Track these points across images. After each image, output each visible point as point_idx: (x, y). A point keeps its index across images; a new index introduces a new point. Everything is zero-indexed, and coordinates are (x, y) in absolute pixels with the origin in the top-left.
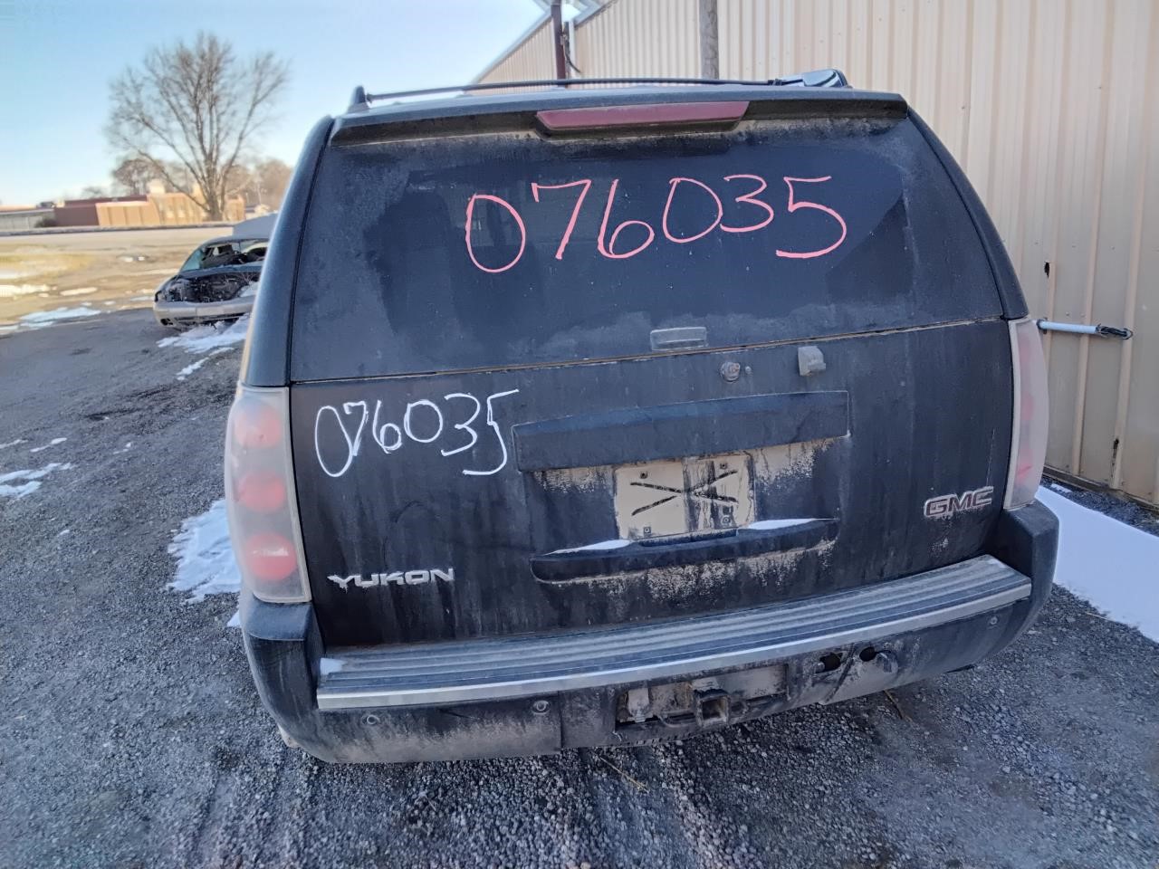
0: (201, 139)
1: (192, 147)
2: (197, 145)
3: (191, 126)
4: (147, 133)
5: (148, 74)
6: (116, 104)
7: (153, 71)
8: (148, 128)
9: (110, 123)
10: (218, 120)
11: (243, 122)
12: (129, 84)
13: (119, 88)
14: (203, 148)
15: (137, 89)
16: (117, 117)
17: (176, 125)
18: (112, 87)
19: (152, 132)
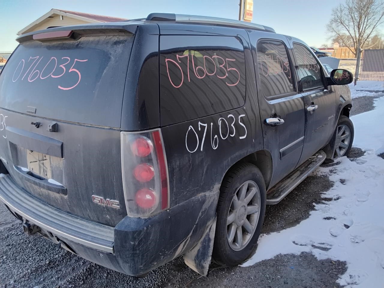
0: (359, 29)
1: (355, 31)
2: (357, 30)
3: (356, 24)
4: (341, 26)
5: (347, 6)
6: (333, 17)
7: (348, 5)
8: (342, 25)
9: (329, 23)
10: (367, 21)
11: (377, 22)
12: (339, 10)
13: (335, 12)
14: (359, 31)
15: (341, 11)
16: (332, 21)
17: (352, 24)
18: (333, 11)
19: (343, 26)
